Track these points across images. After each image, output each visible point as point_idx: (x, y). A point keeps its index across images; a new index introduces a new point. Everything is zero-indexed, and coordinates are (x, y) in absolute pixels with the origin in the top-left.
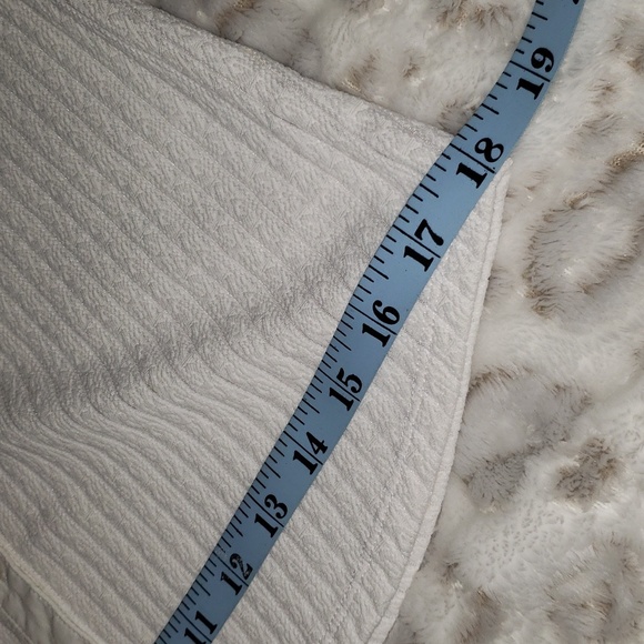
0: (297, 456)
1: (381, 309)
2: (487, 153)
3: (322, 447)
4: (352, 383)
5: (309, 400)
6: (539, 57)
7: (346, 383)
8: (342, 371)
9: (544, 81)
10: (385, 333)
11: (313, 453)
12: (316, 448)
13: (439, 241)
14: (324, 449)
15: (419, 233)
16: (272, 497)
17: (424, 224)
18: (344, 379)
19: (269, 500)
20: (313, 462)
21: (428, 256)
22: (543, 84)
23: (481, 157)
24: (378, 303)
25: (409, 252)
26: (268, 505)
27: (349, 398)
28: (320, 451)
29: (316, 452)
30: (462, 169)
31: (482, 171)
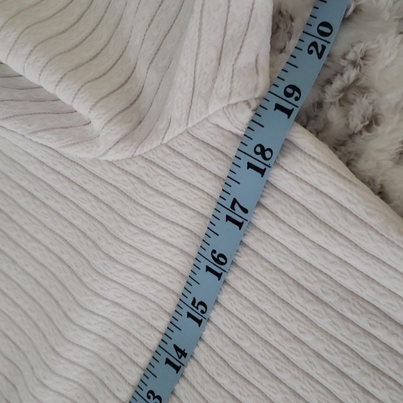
0: (168, 361)
1: (216, 255)
2: (263, 153)
3: (184, 354)
4: (201, 307)
5: (174, 322)
6: (289, 90)
7: (197, 308)
8: (194, 300)
9: (294, 107)
10: (219, 271)
11: (178, 359)
12: (180, 354)
13: (245, 211)
14: (185, 355)
15: (233, 207)
16: (151, 392)
17: (235, 201)
18: (196, 305)
19: (150, 394)
20: (178, 364)
21: (240, 220)
22: (293, 109)
23: (259, 157)
24: (214, 252)
25: (228, 218)
26: (149, 397)
27: (200, 318)
28: (183, 357)
29: (180, 358)
30: (250, 166)
31: (262, 167)
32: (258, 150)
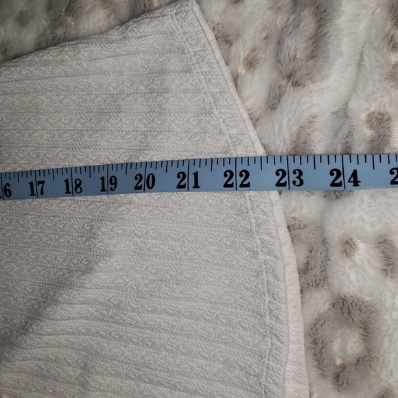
1: (7, 188)
15: (39, 183)
17: (43, 182)
21: (35, 193)
23: (74, 185)
24: (9, 185)
25: (31, 184)
30: (67, 181)
31: (71, 190)
32: (78, 182)
